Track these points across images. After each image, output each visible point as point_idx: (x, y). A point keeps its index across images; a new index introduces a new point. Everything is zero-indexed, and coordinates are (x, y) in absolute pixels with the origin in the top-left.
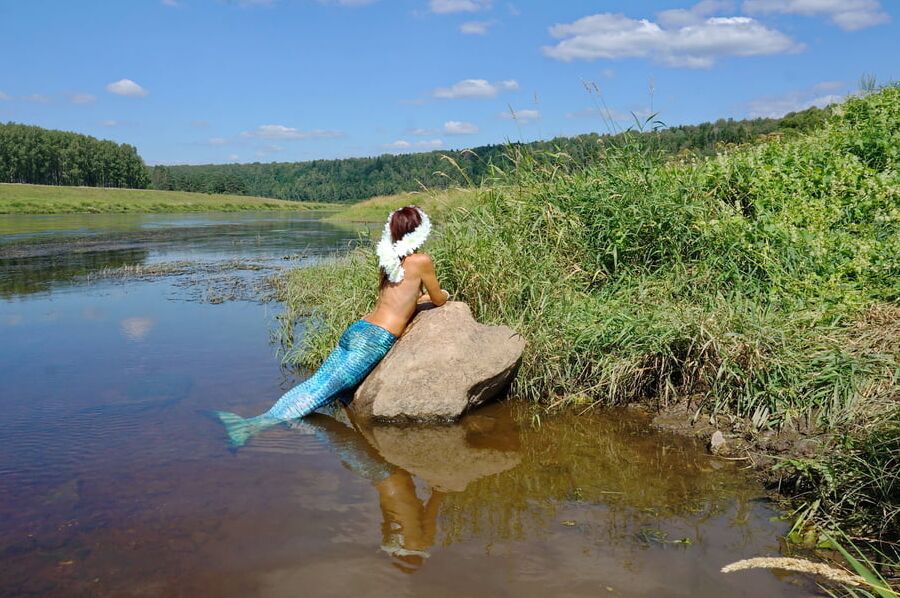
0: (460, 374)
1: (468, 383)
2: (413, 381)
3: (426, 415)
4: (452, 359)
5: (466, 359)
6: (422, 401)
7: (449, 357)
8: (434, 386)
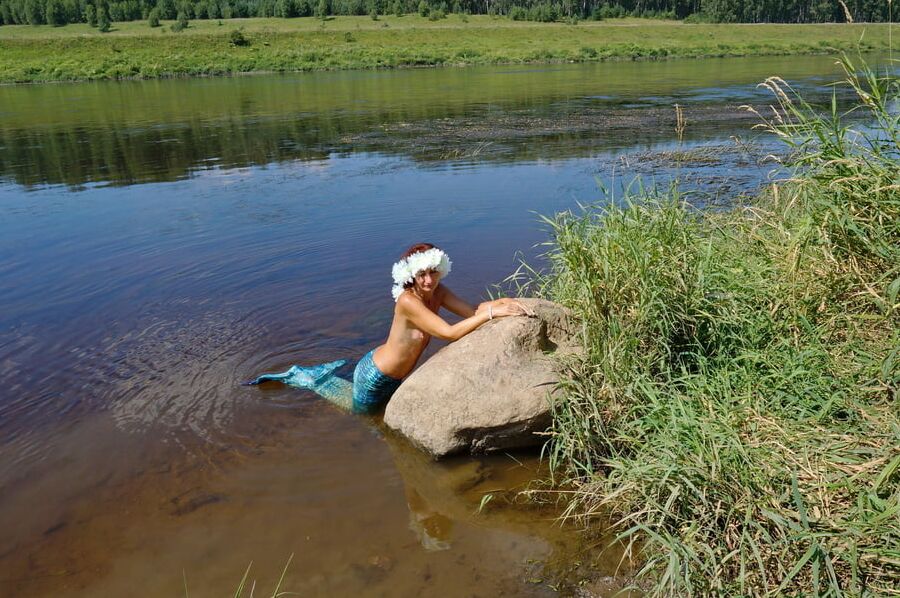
0: (446, 410)
1: (454, 425)
2: (405, 401)
3: (416, 441)
4: (442, 390)
5: (458, 396)
6: (412, 425)
7: (439, 388)
8: (422, 414)
